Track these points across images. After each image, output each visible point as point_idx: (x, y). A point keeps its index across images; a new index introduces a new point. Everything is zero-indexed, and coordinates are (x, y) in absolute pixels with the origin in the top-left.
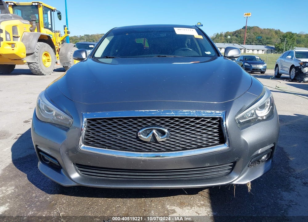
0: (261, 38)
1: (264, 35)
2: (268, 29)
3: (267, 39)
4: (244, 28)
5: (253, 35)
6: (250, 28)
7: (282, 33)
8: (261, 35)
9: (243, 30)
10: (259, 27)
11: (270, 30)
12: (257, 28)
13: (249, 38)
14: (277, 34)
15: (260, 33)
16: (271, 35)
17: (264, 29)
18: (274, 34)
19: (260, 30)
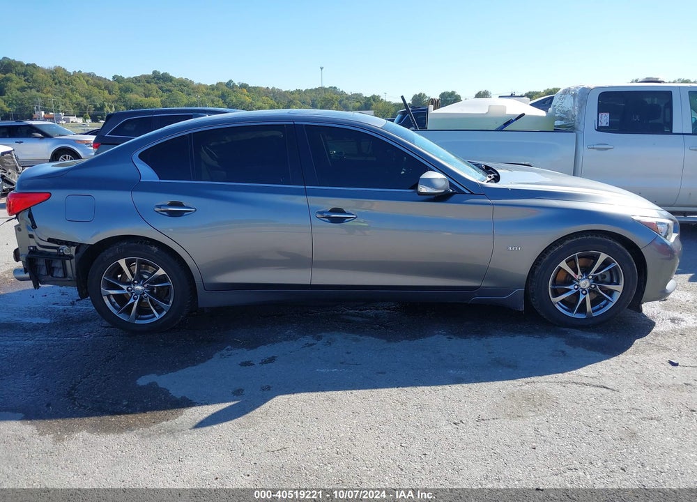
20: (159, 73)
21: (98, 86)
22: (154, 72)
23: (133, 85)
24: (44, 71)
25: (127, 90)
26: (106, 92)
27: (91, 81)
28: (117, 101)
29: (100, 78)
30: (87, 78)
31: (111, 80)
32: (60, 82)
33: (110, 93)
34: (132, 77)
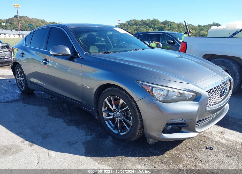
0: (32, 26)
1: (33, 24)
2: (35, 19)
3: (37, 26)
4: (16, 17)
5: (24, 23)
6: (21, 17)
7: (46, 22)
8: (31, 23)
9: (15, 19)
10: (28, 17)
11: (38, 20)
12: (27, 17)
13: (22, 26)
14: (43, 23)
15: (30, 21)
16: (39, 24)
17: (33, 19)
18: (41, 23)
19: (30, 19)
20: (215, 23)
21: (192, 29)
22: (213, 23)
23: (204, 28)
24: (176, 24)
25: (201, 30)
26: (194, 30)
27: (190, 27)
28: (197, 34)
29: (193, 26)
30: (189, 26)
31: (197, 26)
32: (180, 27)
33: (195, 31)
34: (205, 25)
